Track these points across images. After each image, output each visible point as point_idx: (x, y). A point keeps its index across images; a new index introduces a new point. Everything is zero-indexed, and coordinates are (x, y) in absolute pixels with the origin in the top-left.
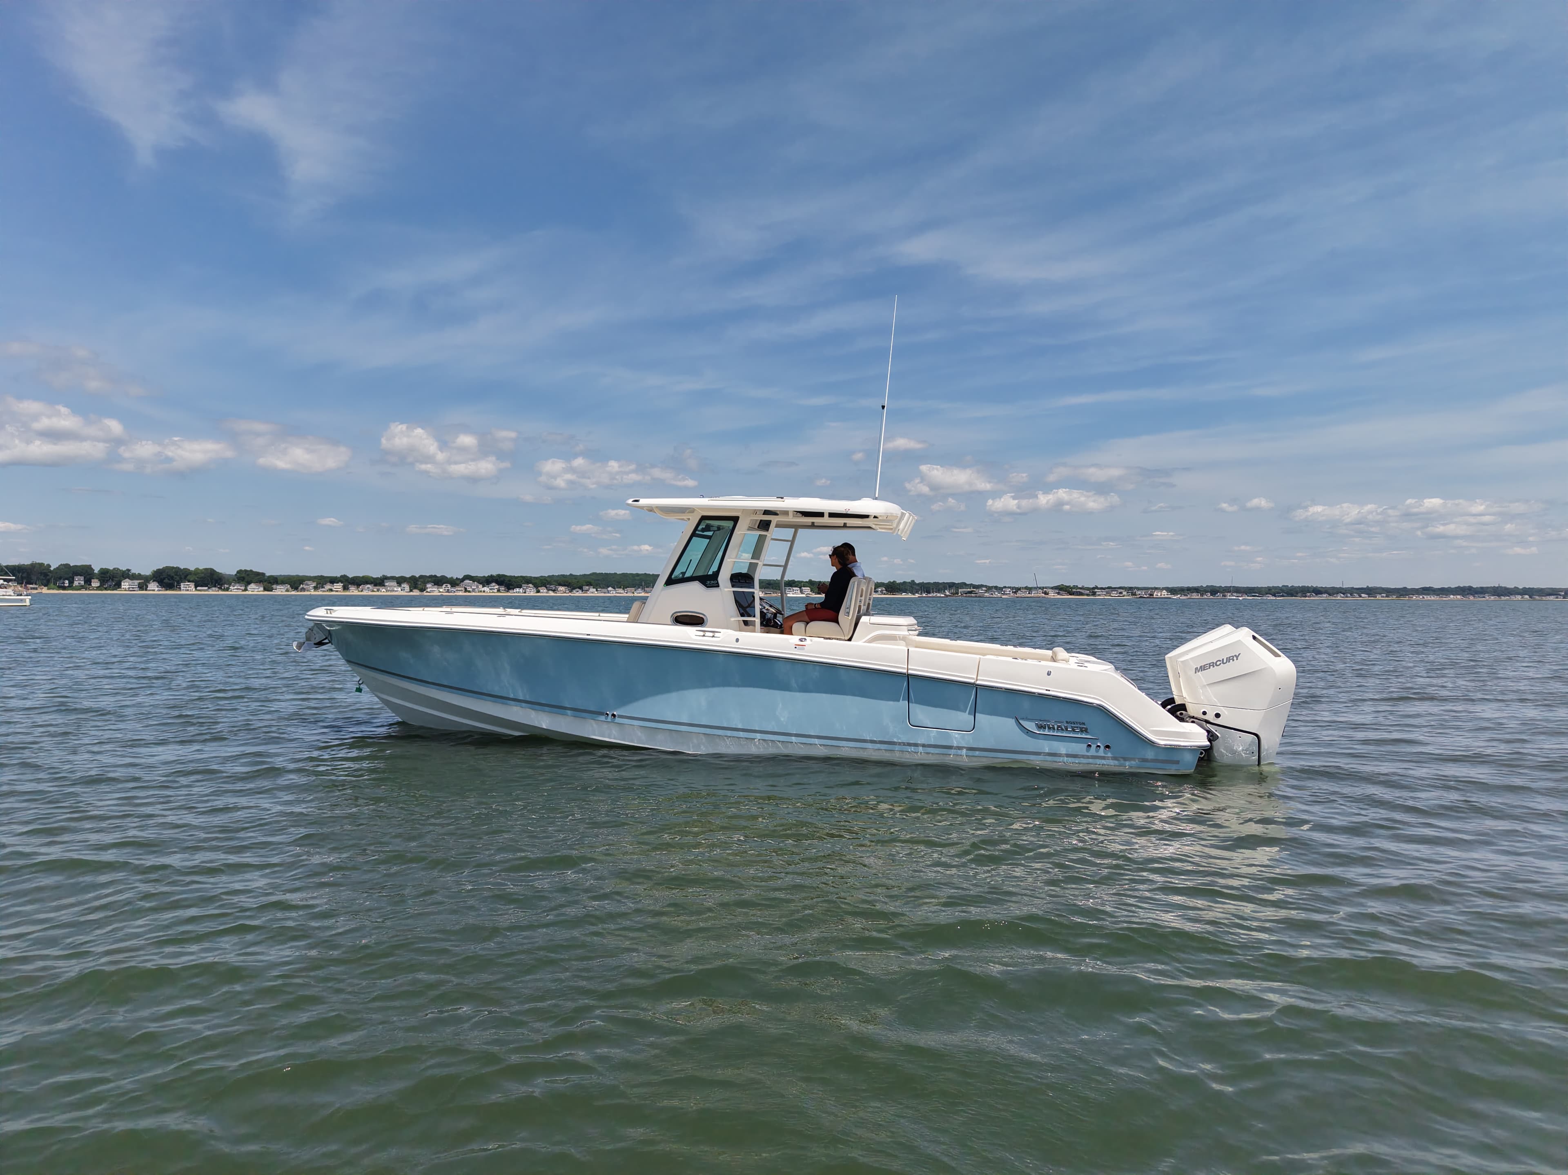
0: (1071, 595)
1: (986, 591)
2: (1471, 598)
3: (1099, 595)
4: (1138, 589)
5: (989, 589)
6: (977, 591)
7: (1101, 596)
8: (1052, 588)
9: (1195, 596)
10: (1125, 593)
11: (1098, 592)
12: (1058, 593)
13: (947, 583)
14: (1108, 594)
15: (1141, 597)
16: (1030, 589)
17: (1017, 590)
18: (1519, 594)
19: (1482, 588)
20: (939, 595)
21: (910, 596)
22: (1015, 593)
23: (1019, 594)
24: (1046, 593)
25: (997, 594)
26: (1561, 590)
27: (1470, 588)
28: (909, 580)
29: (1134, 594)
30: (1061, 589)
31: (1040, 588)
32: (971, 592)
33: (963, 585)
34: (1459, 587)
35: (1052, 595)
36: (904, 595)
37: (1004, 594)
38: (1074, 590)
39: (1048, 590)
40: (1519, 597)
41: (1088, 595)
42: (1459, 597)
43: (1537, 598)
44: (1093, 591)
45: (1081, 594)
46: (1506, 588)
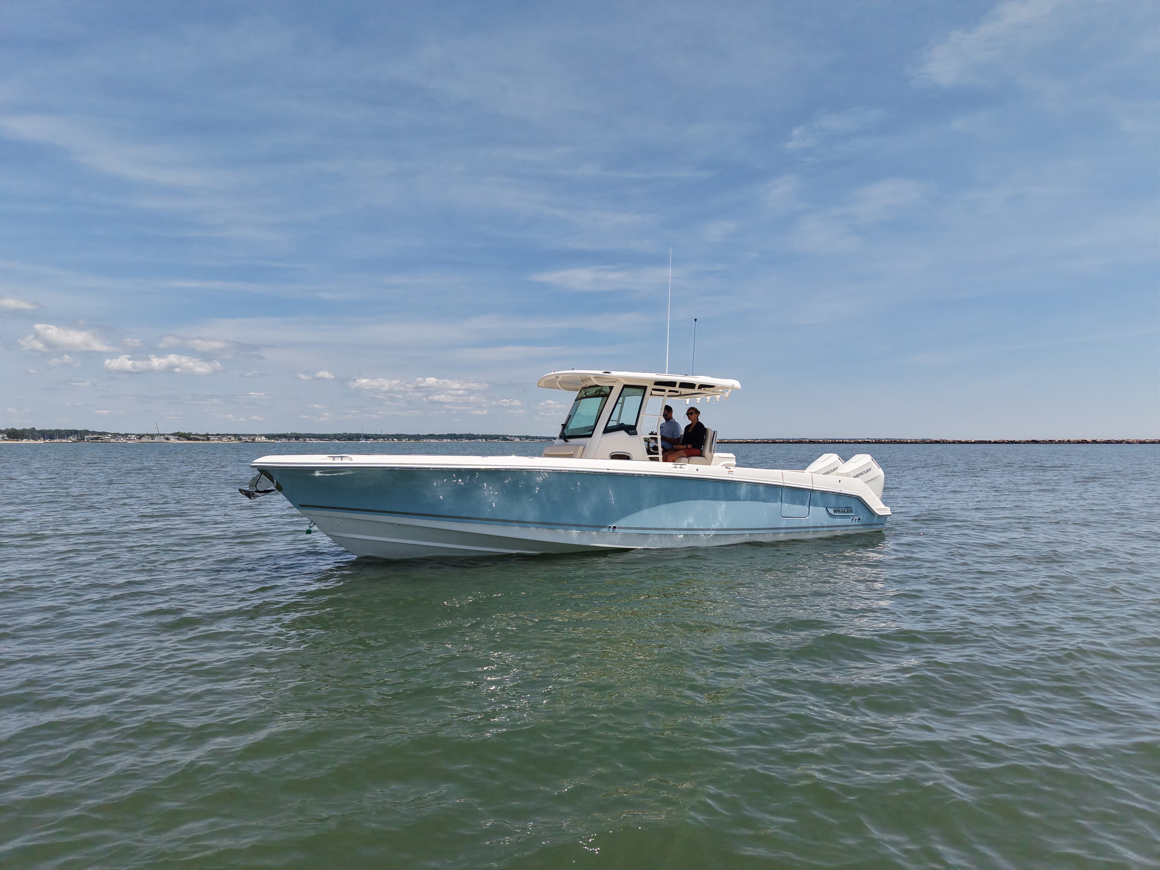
0: (189, 440)
1: (112, 438)
2: (456, 441)
3: (212, 440)
4: (244, 435)
5: (115, 435)
6: (103, 438)
7: (215, 441)
8: (171, 435)
9: (284, 440)
10: (233, 439)
11: (212, 438)
12: (178, 439)
13: (70, 430)
14: (220, 439)
15: (245, 442)
16: (152, 436)
17: (140, 436)
18: (479, 438)
19: (461, 435)
20: (64, 441)
21: (32, 441)
22: (140, 438)
23: (144, 440)
24: (167, 439)
25: (122, 440)
26: (500, 436)
27: (455, 435)
28: (28, 427)
29: (240, 439)
30: (180, 435)
31: (161, 435)
32: (97, 438)
33: (87, 432)
34: (449, 434)
35: (173, 440)
36: (25, 441)
37: (129, 440)
38: (192, 436)
39: (169, 437)
40: (480, 440)
41: (203, 440)
42: (449, 440)
43: (489, 440)
44: (207, 437)
45: (198, 440)
46: (473, 435)
